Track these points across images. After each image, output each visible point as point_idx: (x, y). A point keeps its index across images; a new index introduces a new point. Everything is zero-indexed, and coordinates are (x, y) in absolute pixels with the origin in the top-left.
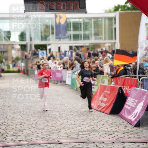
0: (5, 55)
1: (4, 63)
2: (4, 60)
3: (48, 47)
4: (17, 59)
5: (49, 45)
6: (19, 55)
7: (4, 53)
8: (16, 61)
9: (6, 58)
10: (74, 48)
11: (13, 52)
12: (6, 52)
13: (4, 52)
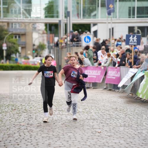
0: (23, 40)
1: (20, 53)
2: (20, 49)
3: (93, 29)
4: (41, 47)
5: (95, 25)
6: (44, 40)
7: (19, 37)
8: (39, 50)
9: (24, 46)
10: (136, 30)
11: (35, 35)
12: (24, 35)
13: (20, 35)
